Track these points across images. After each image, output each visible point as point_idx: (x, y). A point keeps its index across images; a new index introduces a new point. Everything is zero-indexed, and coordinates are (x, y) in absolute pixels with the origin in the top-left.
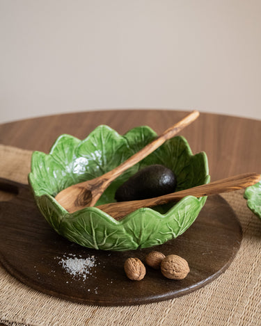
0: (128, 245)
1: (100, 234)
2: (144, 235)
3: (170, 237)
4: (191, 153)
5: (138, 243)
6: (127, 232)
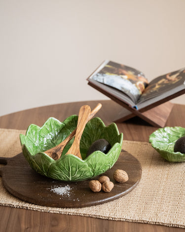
0: (88, 174)
1: (74, 169)
2: (97, 167)
3: (108, 167)
4: (104, 125)
5: (93, 172)
6: (89, 166)
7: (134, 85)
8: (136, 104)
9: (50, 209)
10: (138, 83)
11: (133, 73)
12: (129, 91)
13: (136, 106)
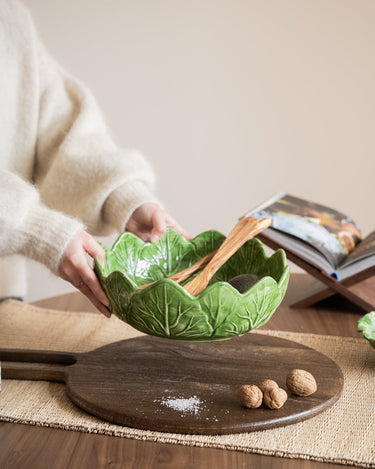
0: (202, 327)
1: (174, 311)
2: (221, 315)
3: (247, 323)
5: (213, 326)
6: (203, 309)
7: (333, 235)
8: (336, 269)
9: (158, 435)
10: (341, 234)
11: (333, 216)
12: (323, 244)
13: (336, 272)
